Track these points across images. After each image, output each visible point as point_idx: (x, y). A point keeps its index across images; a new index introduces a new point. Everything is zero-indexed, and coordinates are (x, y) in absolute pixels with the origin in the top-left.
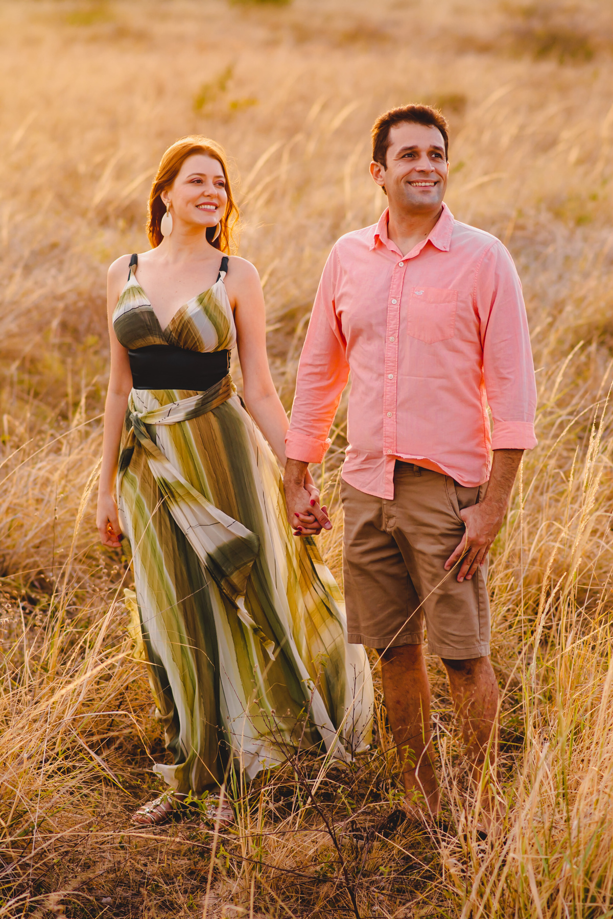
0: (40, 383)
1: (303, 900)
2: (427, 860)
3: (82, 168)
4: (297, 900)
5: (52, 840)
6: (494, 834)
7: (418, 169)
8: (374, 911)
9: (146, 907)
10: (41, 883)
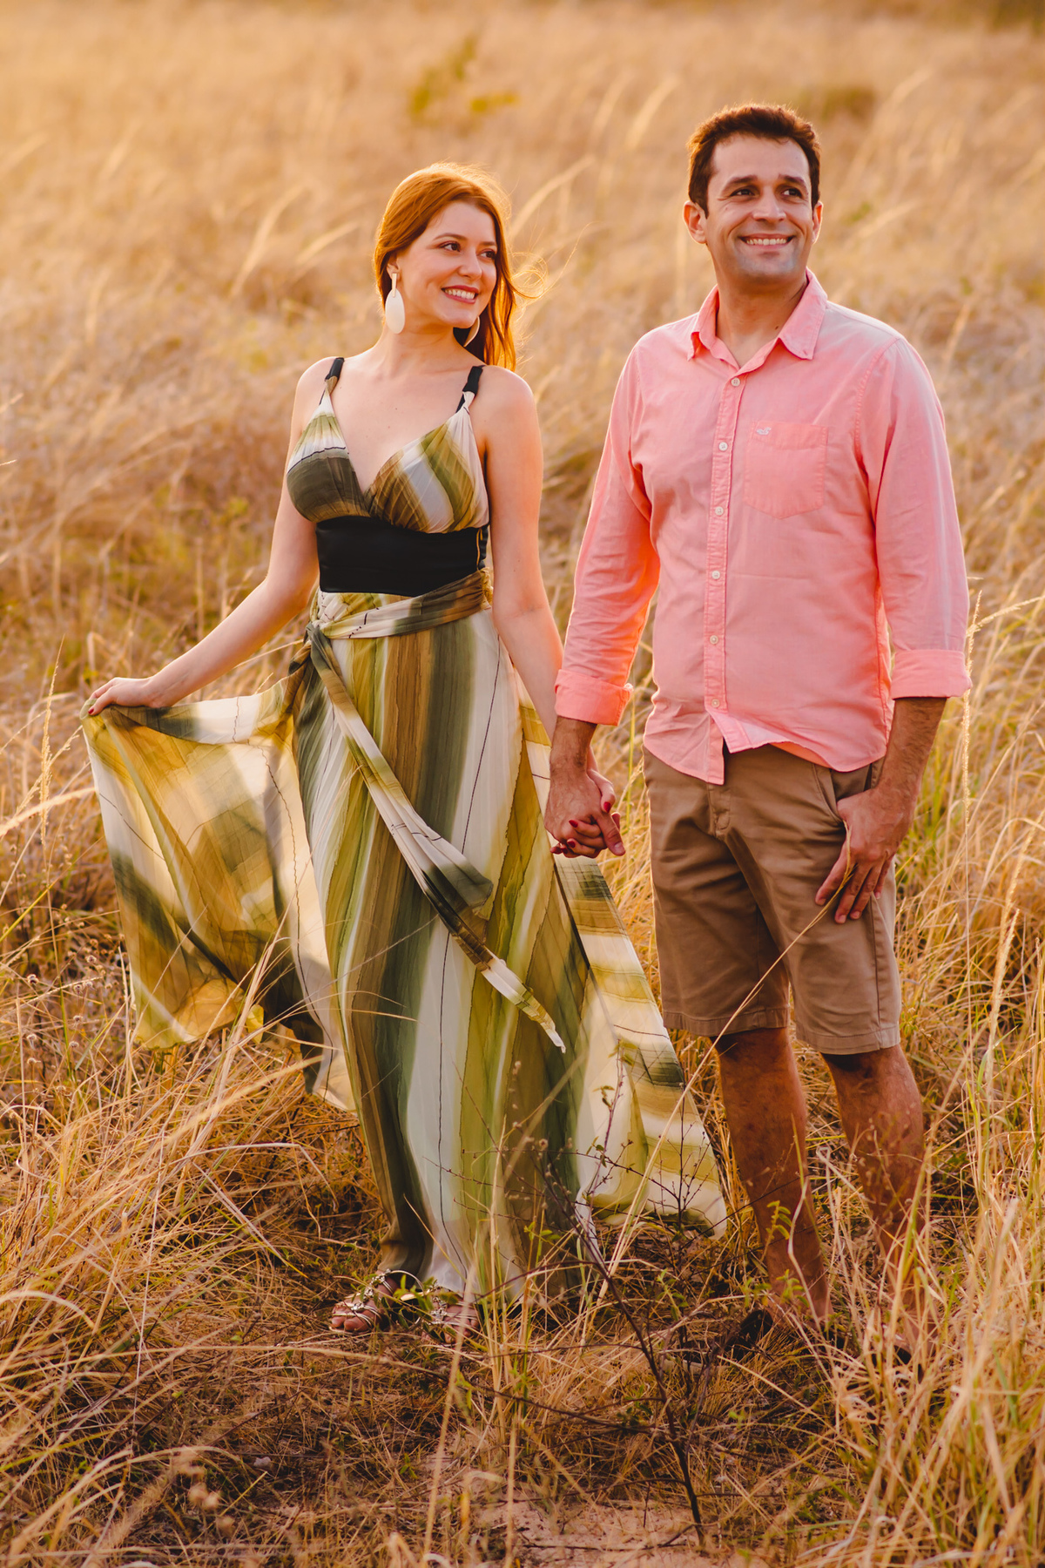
0: (149, 579)
1: (598, 1464)
2: (809, 1399)
3: (218, 212)
4: (587, 1464)
5: (171, 1359)
6: (924, 1354)
7: (756, 215)
8: (719, 1484)
9: (329, 1475)
10: (151, 1431)
